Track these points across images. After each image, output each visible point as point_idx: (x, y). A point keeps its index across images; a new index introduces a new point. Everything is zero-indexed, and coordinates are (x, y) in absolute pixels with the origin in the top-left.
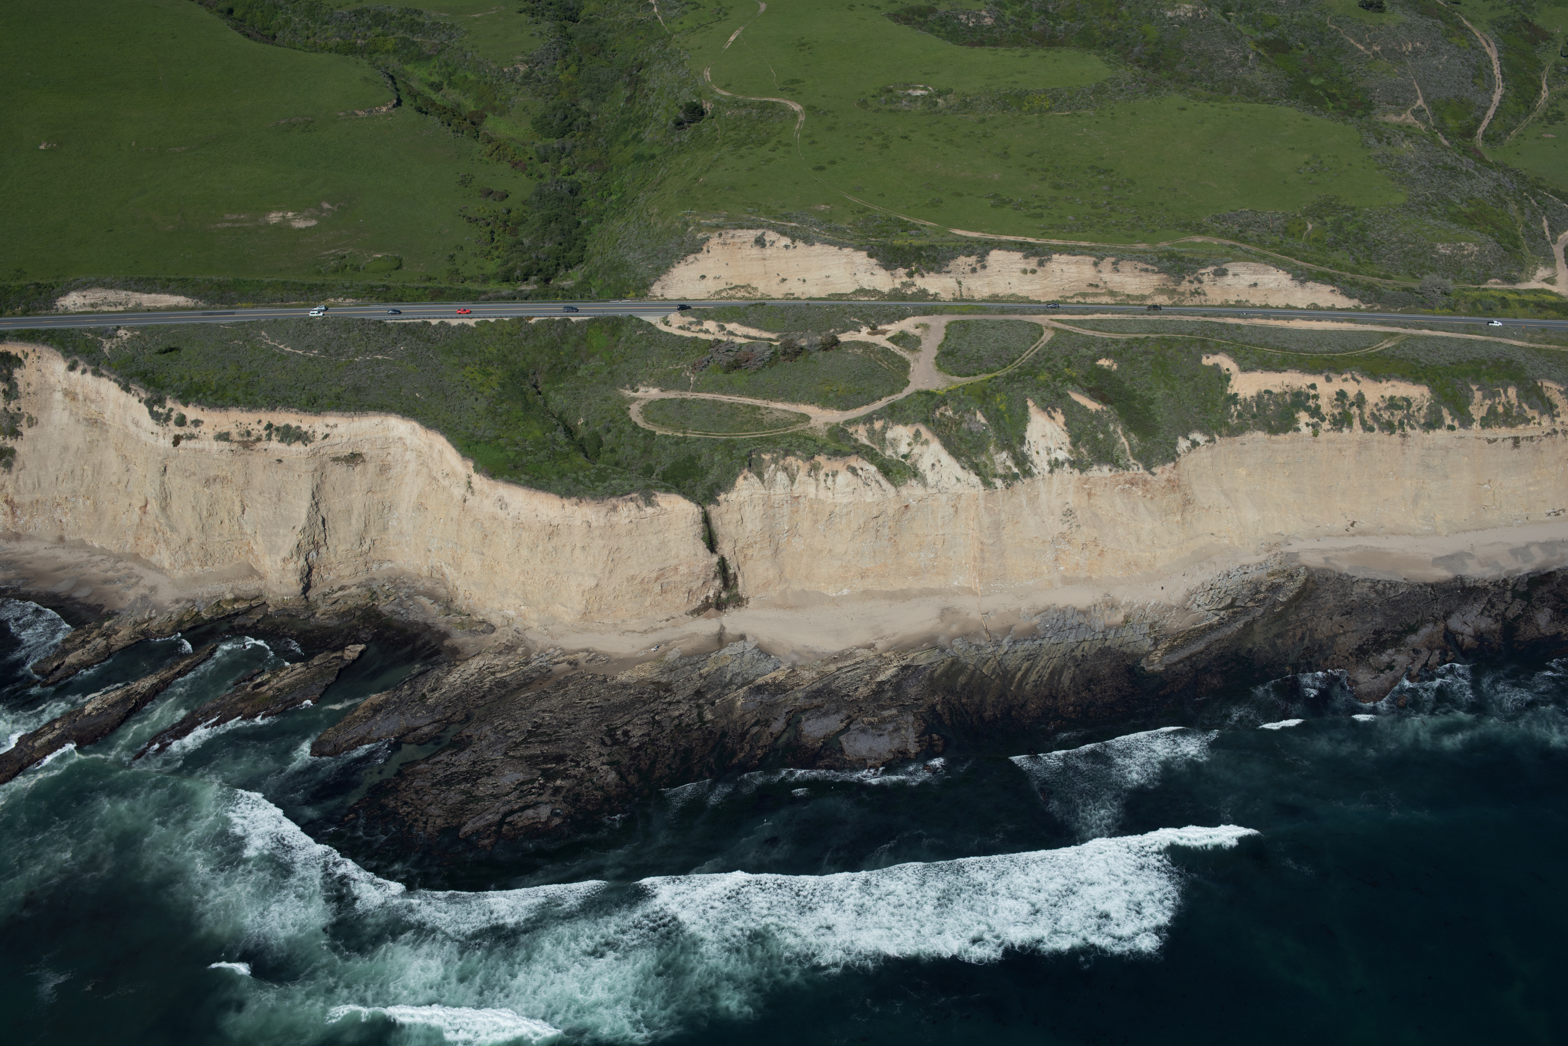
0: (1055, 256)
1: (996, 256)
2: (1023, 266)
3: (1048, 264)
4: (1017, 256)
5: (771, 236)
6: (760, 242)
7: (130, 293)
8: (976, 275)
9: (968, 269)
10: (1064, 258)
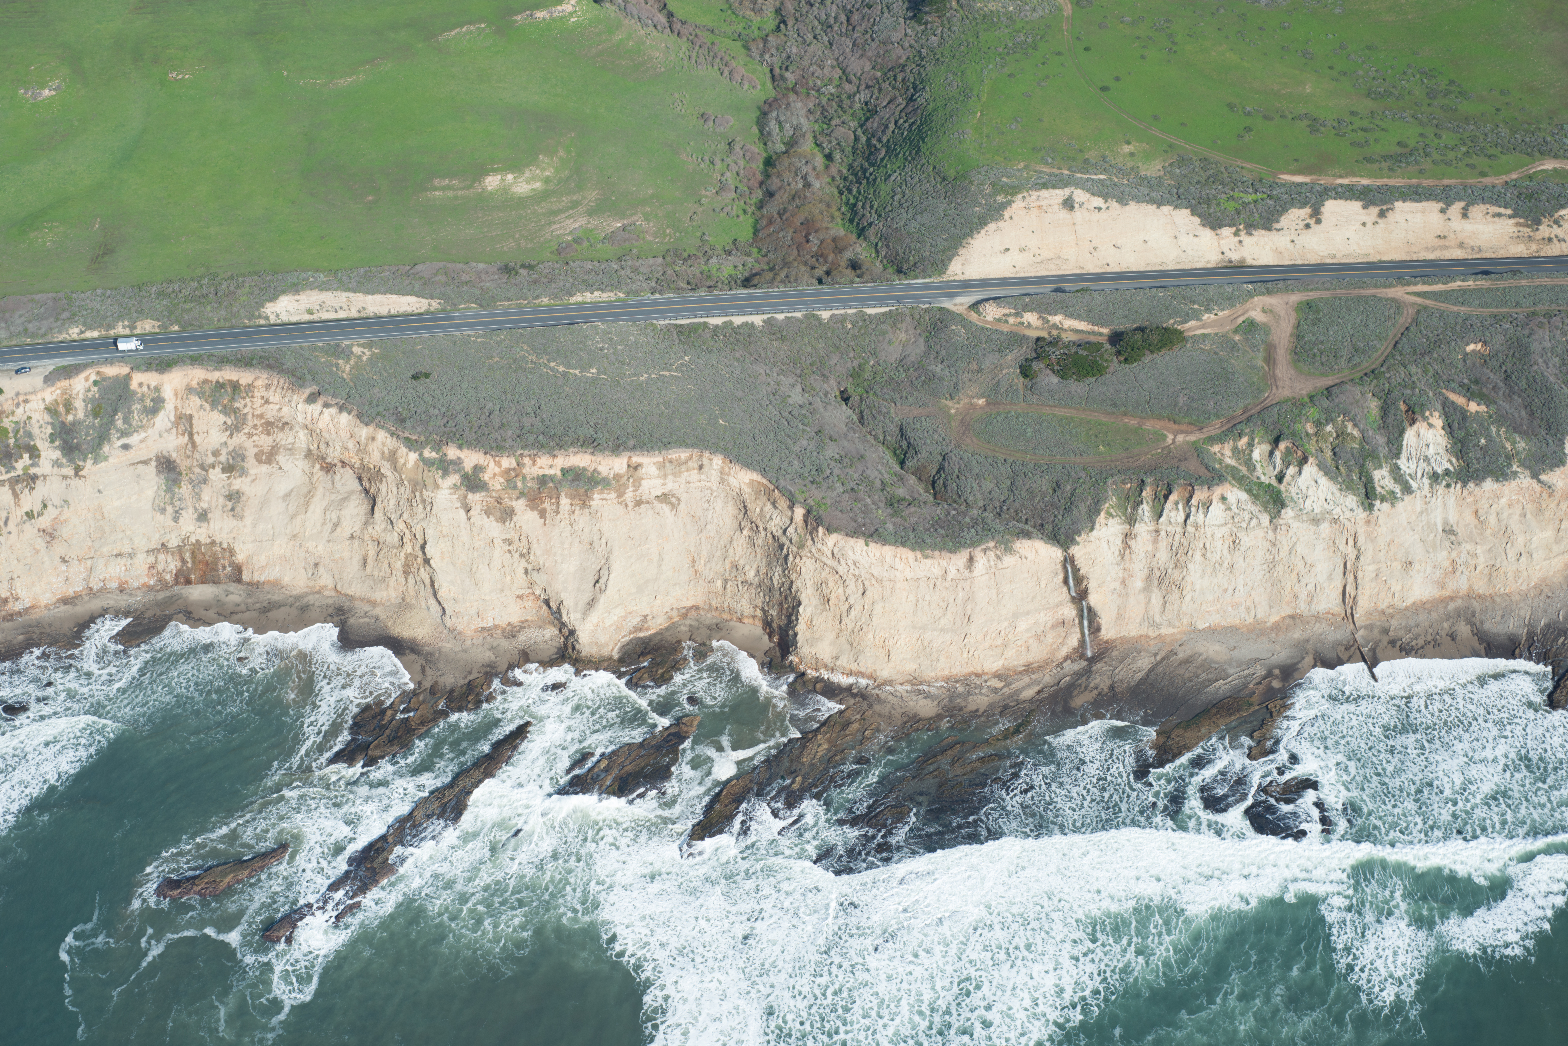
0: (1398, 204)
1: (1331, 208)
2: (1364, 218)
3: (1390, 214)
4: (1356, 206)
5: (1080, 195)
6: (1069, 204)
7: (350, 295)
8: (1310, 231)
9: (1302, 224)
10: (1409, 206)
